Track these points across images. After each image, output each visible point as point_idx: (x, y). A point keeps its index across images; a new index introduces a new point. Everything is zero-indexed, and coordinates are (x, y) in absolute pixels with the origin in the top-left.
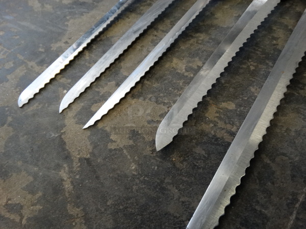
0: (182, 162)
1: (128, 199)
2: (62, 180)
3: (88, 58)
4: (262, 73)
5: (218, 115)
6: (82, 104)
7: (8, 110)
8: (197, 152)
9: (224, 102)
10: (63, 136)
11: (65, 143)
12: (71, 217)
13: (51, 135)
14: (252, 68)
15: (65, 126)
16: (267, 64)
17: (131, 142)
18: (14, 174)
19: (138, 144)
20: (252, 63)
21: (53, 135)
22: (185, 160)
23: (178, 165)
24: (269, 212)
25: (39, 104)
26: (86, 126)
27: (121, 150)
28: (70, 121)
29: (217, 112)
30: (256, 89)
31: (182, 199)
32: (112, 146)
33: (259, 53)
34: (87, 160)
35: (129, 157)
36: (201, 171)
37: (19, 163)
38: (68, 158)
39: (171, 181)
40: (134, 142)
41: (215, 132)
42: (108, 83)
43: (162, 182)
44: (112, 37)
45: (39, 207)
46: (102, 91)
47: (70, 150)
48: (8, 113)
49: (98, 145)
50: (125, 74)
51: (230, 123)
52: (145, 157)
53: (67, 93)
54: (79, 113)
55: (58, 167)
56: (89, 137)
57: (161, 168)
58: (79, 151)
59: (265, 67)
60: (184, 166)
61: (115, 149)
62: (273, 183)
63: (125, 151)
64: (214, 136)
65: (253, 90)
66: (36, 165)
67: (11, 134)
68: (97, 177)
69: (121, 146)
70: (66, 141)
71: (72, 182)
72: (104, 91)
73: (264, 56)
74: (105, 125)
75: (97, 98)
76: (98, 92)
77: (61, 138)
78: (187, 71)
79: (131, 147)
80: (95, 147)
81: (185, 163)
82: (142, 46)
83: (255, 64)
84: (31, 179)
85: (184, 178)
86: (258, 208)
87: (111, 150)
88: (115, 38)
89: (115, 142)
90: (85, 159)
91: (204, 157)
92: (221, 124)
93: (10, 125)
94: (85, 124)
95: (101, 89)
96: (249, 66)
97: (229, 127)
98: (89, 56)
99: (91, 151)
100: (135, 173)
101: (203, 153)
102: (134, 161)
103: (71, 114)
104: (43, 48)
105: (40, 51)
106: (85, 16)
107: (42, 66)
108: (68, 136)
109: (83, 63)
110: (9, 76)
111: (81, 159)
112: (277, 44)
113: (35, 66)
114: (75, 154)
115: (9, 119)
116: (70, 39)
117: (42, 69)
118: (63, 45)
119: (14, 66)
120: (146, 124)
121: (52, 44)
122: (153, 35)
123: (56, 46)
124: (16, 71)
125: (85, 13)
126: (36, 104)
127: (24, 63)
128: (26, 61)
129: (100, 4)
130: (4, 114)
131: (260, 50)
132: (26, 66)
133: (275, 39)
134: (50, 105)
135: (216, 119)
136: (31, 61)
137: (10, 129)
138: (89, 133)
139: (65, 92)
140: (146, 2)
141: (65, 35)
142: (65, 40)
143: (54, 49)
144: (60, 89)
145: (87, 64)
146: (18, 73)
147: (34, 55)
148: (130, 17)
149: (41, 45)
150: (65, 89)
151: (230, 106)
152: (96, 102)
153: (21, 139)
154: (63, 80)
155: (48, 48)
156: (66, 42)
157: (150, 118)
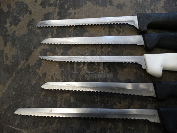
0: (43, 96)
1: (25, 87)
2: (20, 64)
3: (70, 31)
5: (66, 98)
6: (48, 48)
7: (33, 23)
8: (49, 98)
9: (73, 97)
10: (33, 52)
11: (31, 55)
12: (12, 75)
13: (31, 47)
14: (96, 100)
15: (37, 49)
16: (101, 105)
17: (42, 76)
18: (14, 48)
19: (42, 79)
20: (99, 99)
21: (32, 48)
22: (44, 96)
23: (41, 95)
24: (41, 128)
25: (41, 32)
26: (40, 57)
28: (39, 49)
30: (85, 106)
31: (32, 102)
32: (37, 71)
33: (107, 99)
34: (30, 66)
35: (37, 78)
36: (43, 103)
37: (18, 46)
38: (27, 59)
39: (35, 96)
40: (42, 77)
41: (59, 100)
42: (61, 50)
43: (34, 94)
44: (87, 31)
45: (10, 64)
46: (57, 50)
47: (30, 58)
48: (32, 24)
49: (36, 66)
50: (69, 53)
51: (65, 103)
52: (39, 83)
53: (50, 38)
54: (44, 50)
55: (23, 59)
56: (37, 61)
57: (38, 91)
58: (31, 61)
59: (99, 105)
60: (42, 97)
61: (37, 72)
62: (49, 125)
63: (38, 76)
64: (57, 101)
65: (84, 105)
66: (20, 52)
67: (26, 34)
68: (26, 74)
69: (39, 74)
70: (32, 54)
71: (21, 68)
72: (57, 51)
73: (106, 102)
74: (44, 62)
75: (53, 50)
76: (55, 49)
77: (32, 52)
80: (34, 65)
81: (43, 97)
82: (87, 49)
83: (99, 100)
84: (16, 55)
85: (38, 99)
86: (40, 124)
87: (36, 71)
88: (87, 33)
89: (39, 70)
90: (29, 66)
91: (48, 102)
92: (63, 101)
93: (28, 30)
94: (41, 55)
95: (58, 49)
96: (96, 98)
97: (63, 104)
98: (72, 31)
99: (33, 65)
100: (33, 84)
101: (49, 100)
102: (36, 81)
103: (42, 47)
104: (67, 6)
105: (65, 7)
106: (96, 6)
107: (58, 16)
108: (34, 54)
109: (67, 31)
110: (47, 7)
111: (28, 64)
112: (116, 105)
113: (57, 12)
114: (29, 61)
115: (30, 27)
116: (78, 13)
117: (56, 17)
118: (73, 13)
119: (53, 4)
120: (51, 76)
121: (71, 8)
122: (97, 49)
123: (71, 11)
124: (51, 7)
125: (99, 5)
126: (40, 31)
127: (56, 6)
128: (57, 6)
129: (109, 6)
130: (31, 23)
131: (109, 99)
132: (55, 9)
133: (120, 103)
134: (42, 36)
135: (64, 98)
136: (58, 8)
137: (27, 31)
138: (38, 59)
139: (50, 36)
140: (121, 29)
141: (79, 8)
142: (76, 11)
143: (69, 11)
144: (51, 34)
145: (67, 33)
146: (50, 9)
147: (62, 6)
148: (105, 29)
149: (69, 3)
150: (51, 35)
151: (72, 100)
152: (51, 52)
153: (26, 39)
154: (55, 31)
155: (68, 9)
156: (75, 13)
157: (53, 76)
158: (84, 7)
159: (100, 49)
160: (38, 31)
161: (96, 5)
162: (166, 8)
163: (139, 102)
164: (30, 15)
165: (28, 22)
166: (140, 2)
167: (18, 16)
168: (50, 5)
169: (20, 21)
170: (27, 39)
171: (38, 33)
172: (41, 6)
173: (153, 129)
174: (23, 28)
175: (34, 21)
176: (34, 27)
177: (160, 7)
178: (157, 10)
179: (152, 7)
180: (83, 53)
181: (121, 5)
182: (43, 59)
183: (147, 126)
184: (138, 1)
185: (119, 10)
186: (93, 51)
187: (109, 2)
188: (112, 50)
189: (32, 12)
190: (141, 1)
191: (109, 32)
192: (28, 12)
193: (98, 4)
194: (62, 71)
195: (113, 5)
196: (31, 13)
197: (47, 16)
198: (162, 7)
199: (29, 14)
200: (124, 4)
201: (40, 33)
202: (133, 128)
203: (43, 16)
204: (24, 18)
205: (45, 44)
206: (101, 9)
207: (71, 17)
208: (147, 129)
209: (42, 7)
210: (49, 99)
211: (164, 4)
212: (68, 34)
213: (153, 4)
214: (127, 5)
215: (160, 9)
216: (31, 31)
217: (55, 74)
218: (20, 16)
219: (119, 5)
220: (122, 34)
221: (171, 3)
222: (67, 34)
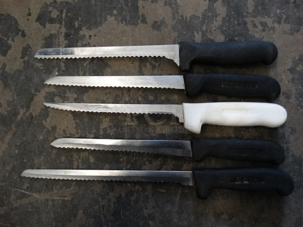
1: (30, 144)
2: (19, 113)
4: (120, 165)
6: (55, 90)
7: (30, 51)
9: (93, 156)
10: (35, 96)
11: (32, 100)
12: (11, 128)
13: (32, 90)
14: (121, 160)
15: (40, 92)
16: (128, 166)
17: (50, 129)
18: (8, 90)
19: (51, 133)
22: (56, 155)
23: (52, 154)
24: (55, 191)
26: (45, 104)
27: (45, 127)
28: (43, 92)
29: (85, 157)
30: (108, 167)
31: (42, 163)
32: (44, 123)
33: (134, 158)
34: (33, 117)
35: (44, 133)
36: (55, 163)
37: (13, 88)
38: (28, 107)
39: (45, 155)
42: (74, 94)
43: (43, 152)
44: (109, 66)
45: (6, 113)
46: (68, 94)
47: (31, 105)
48: (28, 53)
49: (41, 116)
50: (85, 98)
52: (48, 139)
53: (57, 76)
54: (49, 93)
55: (22, 107)
56: (42, 109)
57: (47, 148)
58: (34, 110)
59: (125, 165)
60: (53, 156)
61: (43, 125)
62: (66, 189)
63: (45, 130)
64: (73, 161)
65: (107, 165)
66: (17, 96)
67: (21, 68)
68: (29, 127)
69: (46, 126)
70: (34, 100)
71: (21, 118)
73: (133, 162)
74: (51, 112)
75: (62, 95)
76: (66, 93)
77: (33, 96)
78: (103, 130)
79: (49, 130)
80: (39, 115)
82: (110, 93)
83: (125, 160)
84: (12, 100)
85: (49, 159)
86: (54, 187)
87: (42, 123)
88: (109, 69)
89: (46, 122)
91: (62, 162)
92: (80, 161)
93: (24, 62)
94: (47, 102)
95: (69, 92)
96: (121, 158)
97: (81, 164)
98: (87, 65)
99: (37, 115)
100: (40, 140)
102: (44, 136)
103: (47, 89)
104: (78, 24)
105: (74, 24)
106: (122, 25)
107: (65, 40)
108: (36, 99)
109: (80, 65)
110: (47, 25)
111: (31, 114)
112: (146, 165)
113: (63, 34)
114: (31, 109)
115: (26, 58)
116: (95, 36)
117: (63, 42)
118: (87, 37)
119: (56, 19)
120: (62, 130)
121: (84, 28)
122: (123, 92)
123: (84, 32)
124: (53, 25)
125: (126, 22)
126: (41, 65)
127: (61, 24)
128: (63, 23)
129: (141, 25)
130: (27, 51)
131: (137, 158)
132: (60, 28)
133: (150, 162)
134: (45, 72)
135: (81, 158)
136: (64, 27)
137: (23, 65)
138: (43, 107)
139: (57, 73)
140: (156, 63)
141: (96, 28)
142: (92, 33)
143: (81, 33)
144: (57, 69)
145: (80, 68)
146: (53, 28)
147: (70, 24)
148: (134, 63)
149: (80, 19)
150: (58, 71)
151: (92, 160)
152: (60, 96)
153: (22, 76)
154: (62, 64)
155: (80, 28)
156: (90, 36)
157: (66, 129)
158: (103, 25)
159: (126, 93)
160: (39, 65)
161: (122, 23)
162: (224, 28)
163: (173, 162)
164: (23, 37)
165: (22, 49)
166: (186, 18)
167: (6, 39)
168: (52, 21)
169: (9, 47)
170: (24, 77)
171: (39, 69)
172: (38, 23)
173: (187, 191)
174: (15, 59)
175: (31, 49)
176: (32, 58)
177: (215, 27)
178: (211, 32)
179: (204, 28)
180: (105, 99)
181: (159, 23)
182: (49, 107)
183: (180, 188)
184: (184, 17)
185: (156, 32)
186: (117, 96)
187: (141, 18)
188: (143, 95)
189: (25, 33)
190: (188, 17)
191: (140, 67)
192: (20, 33)
193: (124, 21)
194: (76, 123)
195: (147, 23)
196: (24, 35)
197: (49, 40)
198: (218, 28)
199: (21, 35)
200: (163, 22)
201: (42, 68)
202: (164, 191)
203: (43, 40)
204: (15, 43)
205: (50, 85)
206: (128, 28)
207: (85, 42)
208: (180, 192)
209: (40, 24)
210: (63, 158)
211: (221, 23)
212: (82, 71)
213: (206, 21)
214: (167, 23)
215: (215, 30)
216: (27, 65)
217: (67, 127)
218: (8, 39)
219: (155, 22)
220: (158, 70)
221: (232, 20)
222: (80, 70)
